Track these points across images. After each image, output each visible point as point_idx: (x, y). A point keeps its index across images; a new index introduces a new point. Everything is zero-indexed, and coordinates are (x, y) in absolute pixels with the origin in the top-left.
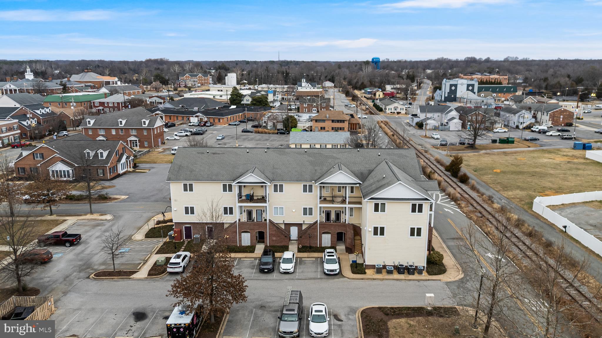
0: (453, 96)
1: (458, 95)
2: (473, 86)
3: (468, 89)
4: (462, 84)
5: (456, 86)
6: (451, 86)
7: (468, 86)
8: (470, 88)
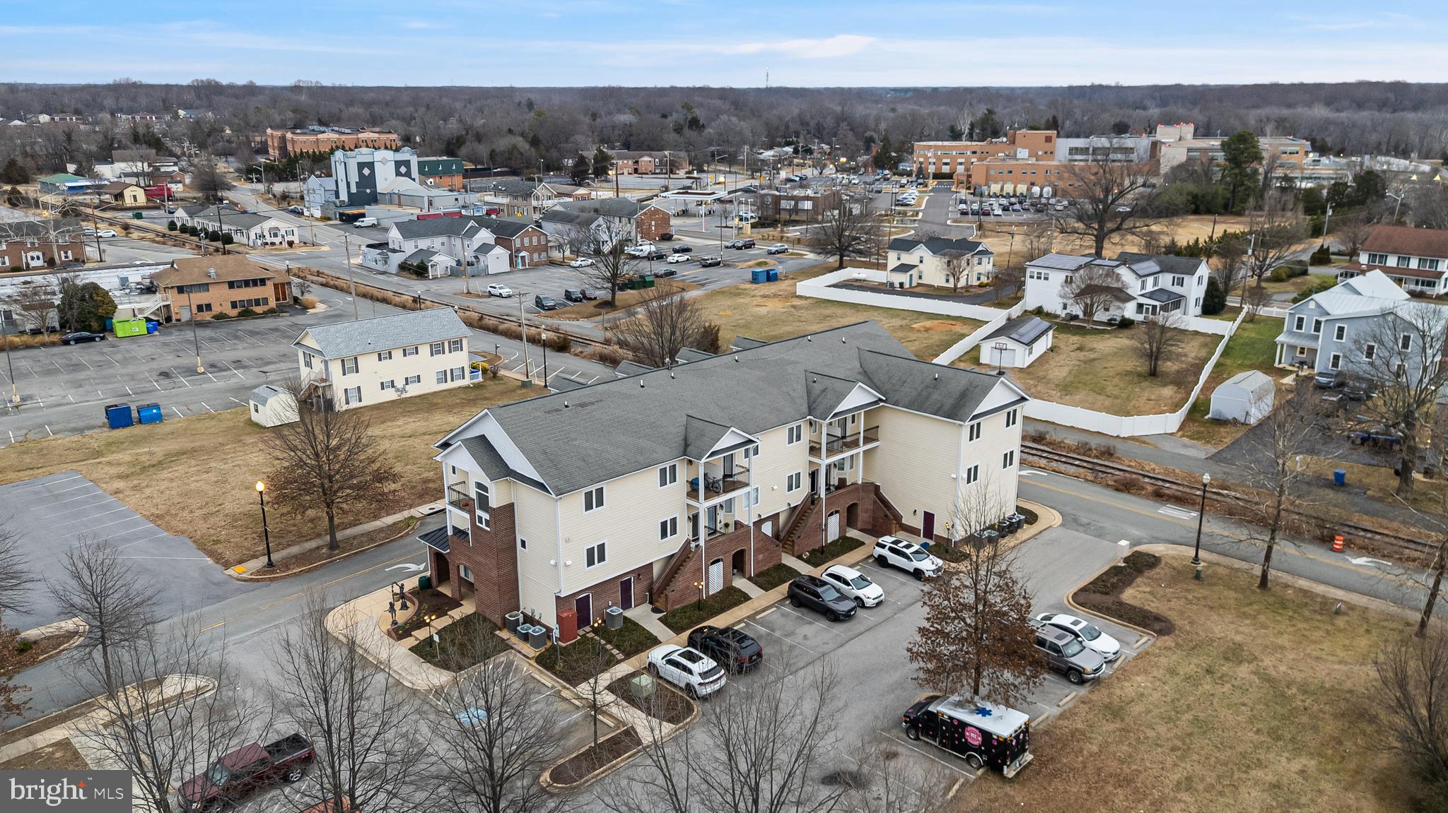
0: (368, 191)
1: (381, 187)
2: (407, 163)
3: (398, 174)
4: (384, 162)
5: (371, 165)
6: (361, 166)
7: (398, 164)
8: (403, 169)
